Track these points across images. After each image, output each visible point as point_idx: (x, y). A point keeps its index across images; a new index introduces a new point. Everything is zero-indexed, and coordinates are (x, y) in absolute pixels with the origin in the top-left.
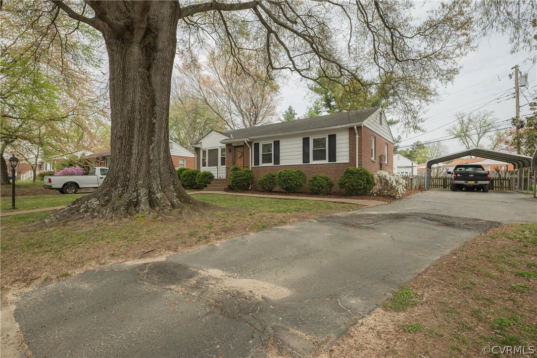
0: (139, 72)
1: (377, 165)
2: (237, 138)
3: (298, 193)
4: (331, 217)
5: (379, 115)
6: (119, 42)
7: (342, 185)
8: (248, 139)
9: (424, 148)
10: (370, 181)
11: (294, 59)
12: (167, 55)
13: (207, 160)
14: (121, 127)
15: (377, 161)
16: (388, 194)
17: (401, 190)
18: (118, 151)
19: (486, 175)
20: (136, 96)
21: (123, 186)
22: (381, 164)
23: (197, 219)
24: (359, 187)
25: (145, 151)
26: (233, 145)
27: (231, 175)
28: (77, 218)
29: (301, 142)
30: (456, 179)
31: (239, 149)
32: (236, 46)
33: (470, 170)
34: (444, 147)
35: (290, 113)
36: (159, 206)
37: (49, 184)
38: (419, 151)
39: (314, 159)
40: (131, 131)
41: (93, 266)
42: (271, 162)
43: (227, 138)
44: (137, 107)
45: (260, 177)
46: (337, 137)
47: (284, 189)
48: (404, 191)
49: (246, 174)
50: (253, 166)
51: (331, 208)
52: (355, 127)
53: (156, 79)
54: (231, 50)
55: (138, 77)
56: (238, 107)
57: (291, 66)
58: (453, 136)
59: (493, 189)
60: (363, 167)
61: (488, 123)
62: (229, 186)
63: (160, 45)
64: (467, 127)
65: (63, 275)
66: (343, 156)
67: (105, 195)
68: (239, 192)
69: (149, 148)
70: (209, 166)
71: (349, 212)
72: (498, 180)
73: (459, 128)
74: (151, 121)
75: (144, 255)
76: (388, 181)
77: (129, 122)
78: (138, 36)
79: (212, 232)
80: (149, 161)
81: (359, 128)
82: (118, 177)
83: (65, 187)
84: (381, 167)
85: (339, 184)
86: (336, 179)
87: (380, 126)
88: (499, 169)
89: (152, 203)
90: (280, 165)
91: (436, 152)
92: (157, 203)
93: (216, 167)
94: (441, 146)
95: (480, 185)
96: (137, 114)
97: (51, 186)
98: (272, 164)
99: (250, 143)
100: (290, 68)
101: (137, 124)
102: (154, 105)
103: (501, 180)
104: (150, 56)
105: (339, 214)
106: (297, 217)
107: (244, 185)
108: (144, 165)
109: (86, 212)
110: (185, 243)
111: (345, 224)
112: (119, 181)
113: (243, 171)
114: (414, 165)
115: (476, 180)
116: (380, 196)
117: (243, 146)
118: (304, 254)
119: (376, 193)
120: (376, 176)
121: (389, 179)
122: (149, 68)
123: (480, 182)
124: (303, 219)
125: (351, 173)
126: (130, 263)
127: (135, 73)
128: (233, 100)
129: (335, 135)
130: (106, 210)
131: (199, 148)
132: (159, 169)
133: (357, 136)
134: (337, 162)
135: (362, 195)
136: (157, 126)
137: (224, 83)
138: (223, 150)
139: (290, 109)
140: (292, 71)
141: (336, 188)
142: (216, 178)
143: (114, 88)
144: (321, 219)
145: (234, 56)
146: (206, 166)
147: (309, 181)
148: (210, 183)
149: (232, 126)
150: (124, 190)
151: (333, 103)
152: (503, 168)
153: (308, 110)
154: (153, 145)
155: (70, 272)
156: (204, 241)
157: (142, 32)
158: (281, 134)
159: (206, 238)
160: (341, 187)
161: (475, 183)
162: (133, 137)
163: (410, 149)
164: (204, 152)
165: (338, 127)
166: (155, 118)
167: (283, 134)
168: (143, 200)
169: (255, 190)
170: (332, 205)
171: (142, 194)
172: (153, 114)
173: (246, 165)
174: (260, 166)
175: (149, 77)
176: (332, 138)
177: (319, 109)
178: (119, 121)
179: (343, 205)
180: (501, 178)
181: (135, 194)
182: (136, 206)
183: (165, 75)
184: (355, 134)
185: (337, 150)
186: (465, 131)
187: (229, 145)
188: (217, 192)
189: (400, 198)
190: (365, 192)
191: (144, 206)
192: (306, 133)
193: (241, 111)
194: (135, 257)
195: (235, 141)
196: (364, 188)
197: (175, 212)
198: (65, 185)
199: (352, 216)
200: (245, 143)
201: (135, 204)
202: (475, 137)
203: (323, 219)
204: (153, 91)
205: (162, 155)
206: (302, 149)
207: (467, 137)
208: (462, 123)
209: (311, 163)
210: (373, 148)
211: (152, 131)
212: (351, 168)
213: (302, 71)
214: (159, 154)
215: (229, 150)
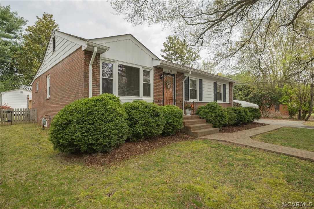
8: (192, 71)
13: (115, 83)
26: (165, 71)
29: (213, 85)
31: (168, 78)
90: (203, 101)
98: (197, 100)
134: (226, 102)
185: (226, 96)
206: (213, 90)
209: (217, 102)
215: (158, 75)
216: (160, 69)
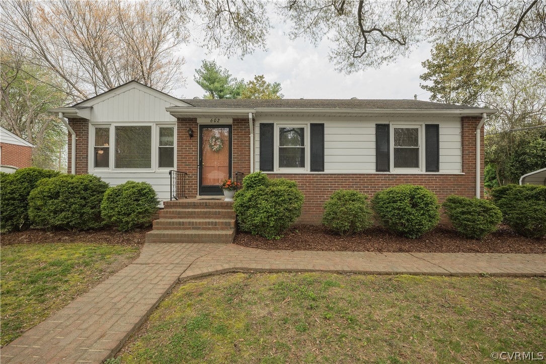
8: (254, 111)
13: (111, 153)
26: (200, 121)
39: (396, 166)
42: (304, 166)
46: (440, 129)
52: (485, 116)
70: (118, 165)
90: (327, 172)
98: (304, 171)
117: (229, 126)
129: (437, 127)
131: (84, 121)
133: (479, 132)
134: (441, 172)
138: (165, 132)
146: (105, 166)
164: (102, 134)
174: (275, 172)
176: (432, 130)
185: (441, 154)
187: (186, 121)
195: (209, 112)
206: (374, 143)
209: (391, 172)
215: (185, 132)
216: (189, 120)
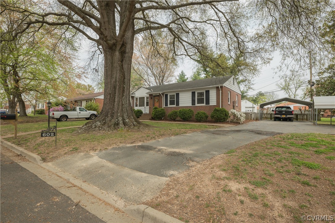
0: (118, 64)
1: (232, 107)
2: (156, 92)
3: (189, 121)
4: (207, 131)
5: (232, 80)
6: (110, 51)
7: (212, 117)
8: (162, 92)
9: (264, 95)
10: (227, 115)
11: (187, 50)
12: (130, 55)
13: (138, 103)
14: (110, 89)
15: (232, 104)
16: (236, 121)
17: (243, 119)
18: (108, 100)
19: (292, 112)
20: (117, 75)
21: (111, 116)
22: (234, 106)
23: (147, 131)
24: (221, 118)
25: (121, 100)
26: (153, 95)
27: (153, 111)
28: (92, 130)
29: (191, 94)
30: (276, 114)
31: (157, 97)
32: (155, 42)
33: (284, 109)
34: (276, 95)
35: (182, 75)
36: (127, 125)
37: (53, 116)
38: (261, 97)
39: (198, 103)
40: (115, 91)
41: (115, 146)
42: (175, 105)
43: (150, 91)
44: (118, 80)
45: (169, 113)
46: (210, 92)
47: (182, 119)
48: (244, 120)
49: (162, 111)
50: (164, 106)
51: (207, 128)
52: (219, 87)
53: (125, 66)
54: (152, 44)
55: (118, 66)
56: (152, 72)
57: (186, 54)
58: (281, 89)
59: (298, 120)
60: (224, 107)
61: (301, 81)
62: (152, 117)
63: (127, 51)
64: (289, 84)
65: (105, 149)
66: (213, 101)
67: (103, 120)
68: (158, 121)
69: (122, 99)
70: (139, 106)
71: (215, 129)
72: (300, 115)
73: (284, 84)
74: (123, 86)
75: (132, 143)
76: (236, 115)
77: (114, 87)
78: (118, 48)
79: (156, 136)
80: (123, 105)
81: (221, 87)
82: (108, 112)
83: (61, 117)
84: (234, 108)
85: (211, 116)
86: (209, 113)
87: (233, 86)
88: (301, 109)
89: (125, 124)
90: (180, 106)
91: (271, 98)
92: (126, 124)
93: (144, 107)
94: (274, 95)
95: (288, 117)
96: (117, 83)
97: (54, 117)
98: (175, 106)
99: (163, 94)
100: (185, 55)
101: (118, 88)
102: (124, 78)
103: (302, 115)
104: (123, 56)
105: (211, 130)
106: (191, 131)
107: (160, 117)
108: (120, 107)
109: (95, 127)
110: (146, 139)
111: (213, 133)
112: (109, 114)
113: (159, 109)
114: (254, 106)
115: (286, 115)
116: (232, 122)
117: (159, 96)
118: (196, 142)
119: (230, 121)
120: (230, 112)
121: (236, 114)
122: (122, 61)
123: (288, 116)
124: (194, 131)
125: (217, 111)
126: (128, 145)
127: (117, 64)
128: (149, 68)
130: (105, 127)
131: (134, 97)
132: (127, 108)
133: (221, 91)
134: (210, 105)
135: (223, 122)
136: (125, 88)
137: (144, 57)
138: (147, 98)
139: (182, 72)
140: (186, 56)
141: (209, 118)
142: (144, 113)
143: (107, 71)
144: (202, 132)
145: (154, 47)
146: (137, 106)
147: (195, 115)
148: (141, 116)
149: (149, 83)
150: (111, 118)
151: (208, 69)
152: (304, 108)
153: (193, 73)
154: (124, 97)
155: (107, 148)
156: (154, 139)
157: (120, 46)
158: (180, 90)
159: (154, 138)
160: (212, 118)
161: (286, 116)
162: (116, 94)
163: (255, 96)
164: (137, 99)
165: (211, 86)
166: (125, 84)
167: (181, 90)
168: (121, 123)
169: (166, 120)
170: (208, 126)
171: (120, 120)
172: (124, 83)
173: (160, 106)
174: (168, 106)
175: (122, 65)
176: (208, 92)
177: (200, 73)
178: (109, 86)
179: (213, 126)
180: (302, 114)
181: (117, 120)
182: (117, 125)
183: (129, 64)
184: (219, 91)
185: (210, 99)
186: (287, 86)
187: (151, 95)
188: (146, 121)
189: (242, 124)
190: (225, 120)
191: (121, 125)
192: (193, 89)
193: (154, 74)
194: (129, 143)
195: (154, 93)
196: (224, 118)
197: (136, 128)
198: (61, 116)
199: (216, 130)
200: (160, 94)
201: (117, 124)
202: (294, 90)
203: (203, 132)
204: (124, 72)
205: (128, 102)
206: (191, 97)
207: (289, 90)
208: (286, 81)
209: (196, 105)
210: (229, 97)
211: (123, 91)
212: (217, 108)
213: (191, 55)
214: (126, 101)
215: (151, 98)
